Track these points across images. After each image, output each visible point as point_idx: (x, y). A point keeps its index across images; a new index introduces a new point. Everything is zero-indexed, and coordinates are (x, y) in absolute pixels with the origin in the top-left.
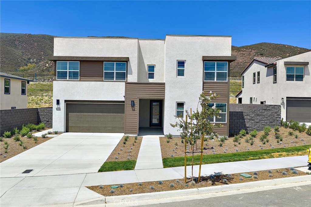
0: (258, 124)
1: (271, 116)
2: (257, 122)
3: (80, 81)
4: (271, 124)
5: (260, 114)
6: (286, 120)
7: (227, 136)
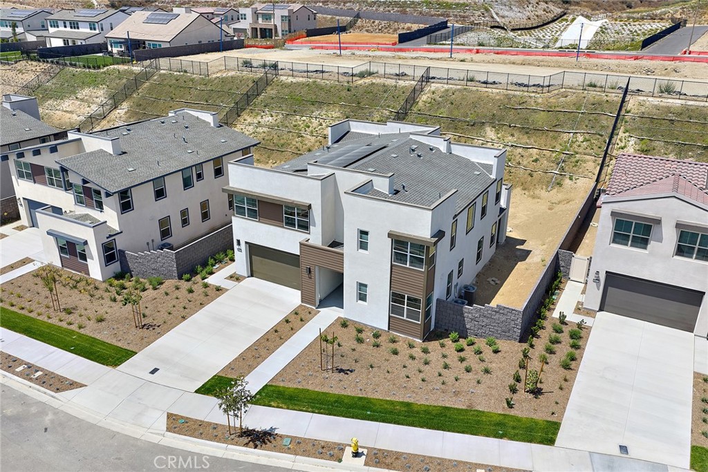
1: (505, 323)
2: (482, 326)
3: (259, 221)
6: (601, 309)
7: (420, 339)
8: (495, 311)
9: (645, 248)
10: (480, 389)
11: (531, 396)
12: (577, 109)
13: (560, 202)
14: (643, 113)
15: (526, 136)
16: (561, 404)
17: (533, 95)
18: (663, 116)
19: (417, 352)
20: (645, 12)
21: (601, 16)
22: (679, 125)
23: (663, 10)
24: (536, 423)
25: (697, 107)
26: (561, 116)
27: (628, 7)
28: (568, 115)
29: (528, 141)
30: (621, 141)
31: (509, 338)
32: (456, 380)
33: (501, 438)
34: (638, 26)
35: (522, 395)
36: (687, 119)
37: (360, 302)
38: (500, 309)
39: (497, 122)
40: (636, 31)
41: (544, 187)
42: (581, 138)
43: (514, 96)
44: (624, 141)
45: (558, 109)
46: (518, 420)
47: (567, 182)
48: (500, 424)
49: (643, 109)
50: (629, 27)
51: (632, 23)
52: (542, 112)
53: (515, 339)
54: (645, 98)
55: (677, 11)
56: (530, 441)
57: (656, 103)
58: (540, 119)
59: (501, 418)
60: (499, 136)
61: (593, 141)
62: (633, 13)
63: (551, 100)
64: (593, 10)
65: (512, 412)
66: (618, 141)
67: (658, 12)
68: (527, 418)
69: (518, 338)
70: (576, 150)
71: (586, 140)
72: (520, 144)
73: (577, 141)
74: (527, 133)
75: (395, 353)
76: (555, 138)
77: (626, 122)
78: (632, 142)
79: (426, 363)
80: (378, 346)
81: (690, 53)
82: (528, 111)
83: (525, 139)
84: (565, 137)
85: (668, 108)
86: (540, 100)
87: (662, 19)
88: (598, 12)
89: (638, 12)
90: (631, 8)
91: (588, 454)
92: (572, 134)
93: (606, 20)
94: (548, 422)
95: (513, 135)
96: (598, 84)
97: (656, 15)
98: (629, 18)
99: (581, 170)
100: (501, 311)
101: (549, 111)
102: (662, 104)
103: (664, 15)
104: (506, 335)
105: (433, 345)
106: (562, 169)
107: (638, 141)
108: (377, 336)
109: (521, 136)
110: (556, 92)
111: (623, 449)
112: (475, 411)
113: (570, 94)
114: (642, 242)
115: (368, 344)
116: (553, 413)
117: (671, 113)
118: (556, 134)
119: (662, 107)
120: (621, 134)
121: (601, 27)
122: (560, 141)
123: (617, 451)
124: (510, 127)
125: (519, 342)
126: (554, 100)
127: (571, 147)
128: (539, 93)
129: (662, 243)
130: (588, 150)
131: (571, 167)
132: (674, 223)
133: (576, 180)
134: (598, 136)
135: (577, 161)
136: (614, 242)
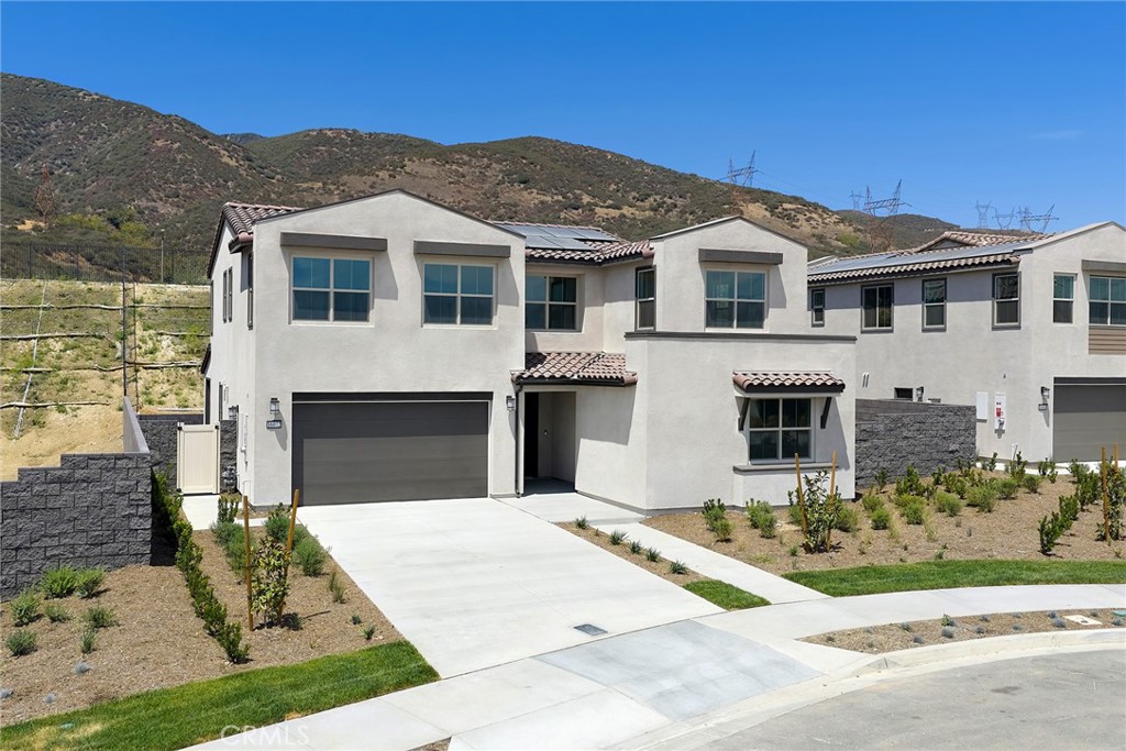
0: (22, 556)
1: (97, 511)
2: (17, 549)
4: (97, 550)
5: (35, 504)
9: (366, 319)
11: (278, 631)
12: (30, 303)
13: (51, 453)
14: (167, 302)
16: (367, 620)
28: (14, 314)
30: (145, 343)
31: (116, 562)
38: (75, 466)
42: (57, 346)
44: (149, 342)
47: (54, 416)
49: (164, 298)
59: (234, 682)
61: (87, 347)
65: (259, 665)
66: (139, 343)
68: (313, 661)
70: (56, 364)
71: (68, 347)
73: (50, 350)
78: (166, 342)
92: (34, 341)
94: (373, 649)
99: (78, 394)
100: (79, 474)
104: (105, 551)
106: (35, 397)
107: (178, 340)
111: (586, 629)
114: (354, 307)
116: (371, 637)
120: (140, 333)
122: (11, 355)
125: (154, 564)
127: (40, 360)
129: (396, 299)
130: (81, 362)
131: (55, 392)
132: (410, 249)
133: (74, 410)
134: (93, 339)
135: (65, 382)
136: (297, 317)
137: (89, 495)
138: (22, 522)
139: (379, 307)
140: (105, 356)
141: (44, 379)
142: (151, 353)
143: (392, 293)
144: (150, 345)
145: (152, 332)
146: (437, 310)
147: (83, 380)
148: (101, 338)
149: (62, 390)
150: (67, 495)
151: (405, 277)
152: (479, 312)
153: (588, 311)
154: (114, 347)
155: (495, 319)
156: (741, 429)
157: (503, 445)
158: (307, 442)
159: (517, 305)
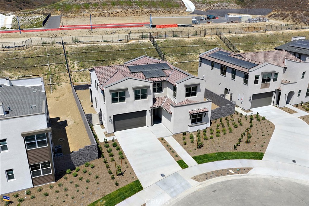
0: (81, 160)
5: (82, 153)
6: (115, 131)
7: (54, 181)
8: (85, 150)
9: (124, 101)
10: (101, 186)
11: (120, 176)
12: (45, 54)
13: (59, 97)
14: (74, 51)
15: (27, 71)
16: (132, 172)
17: (19, 51)
18: (82, 52)
19: (56, 188)
20: (30, 11)
21: (11, 13)
22: (89, 54)
23: (38, 10)
24: (131, 185)
25: (92, 46)
26: (39, 58)
27: (20, 9)
28: (42, 58)
29: (29, 73)
30: (71, 64)
31: (94, 159)
32: (87, 189)
33: (125, 199)
34: (30, 17)
35: (117, 178)
36: (91, 51)
37: (10, 181)
38: (87, 148)
39: (8, 67)
40: (30, 19)
41: (49, 92)
42: (54, 67)
43: (9, 53)
44: (72, 64)
45: (35, 56)
46: (124, 188)
47: (57, 87)
48: (120, 194)
49: (72, 50)
50: (27, 18)
51: (27, 16)
52: (29, 59)
53: (97, 158)
54: (71, 45)
55: (44, 10)
56: (136, 193)
57: (76, 47)
58: (30, 62)
59: (118, 191)
60: (12, 73)
61: (60, 67)
62: (25, 11)
63: (30, 52)
64: (5, 11)
65: (120, 186)
66: (70, 65)
67: (36, 11)
68: (127, 185)
69: (98, 157)
70: (55, 72)
71: (56, 67)
72: (26, 75)
73: (52, 68)
74: (27, 69)
75: (47, 195)
76: (42, 69)
77: (69, 56)
78: (76, 64)
79: (66, 190)
80: (34, 197)
81: (64, 27)
82: (22, 59)
83: (27, 72)
84: (46, 68)
85: (81, 48)
86: (25, 53)
87: (39, 14)
88: (7, 12)
89: (28, 11)
90: (22, 9)
91: (155, 184)
92: (48, 66)
93: (14, 15)
94: (134, 182)
95: (20, 72)
96: (47, 42)
97: (36, 12)
98: (24, 14)
99: (61, 80)
100: (87, 149)
101: (32, 57)
102: (78, 47)
103: (39, 12)
104: (92, 158)
105: (62, 180)
106: (52, 82)
107: (78, 63)
108: (29, 193)
109: (24, 72)
110: (30, 48)
111: (162, 175)
112: (107, 196)
113: (37, 48)
114: (123, 99)
115: (27, 199)
116: (133, 178)
117: (84, 50)
118: (41, 67)
119: (79, 48)
120: (70, 62)
121: (13, 18)
122: (45, 70)
123: (161, 177)
124: (16, 68)
125: (99, 158)
126: (32, 52)
127: (51, 71)
128: (22, 50)
129: (130, 97)
130: (59, 71)
131: (56, 80)
132: (132, 88)
133: (61, 85)
134: (60, 64)
135: (57, 77)
136: (113, 103)
137: (89, 151)
138: (80, 156)
139: (127, 99)
140: (64, 69)
141: (53, 76)
142: (73, 67)
143: (129, 96)
144: (72, 66)
145: (72, 61)
146: (137, 98)
147: (61, 76)
148: (62, 64)
149: (58, 79)
150: (86, 152)
151: (131, 93)
152: (144, 97)
153: (164, 89)
154: (65, 66)
155: (147, 97)
156: (190, 119)
157: (149, 118)
158: (115, 122)
159: (151, 95)
